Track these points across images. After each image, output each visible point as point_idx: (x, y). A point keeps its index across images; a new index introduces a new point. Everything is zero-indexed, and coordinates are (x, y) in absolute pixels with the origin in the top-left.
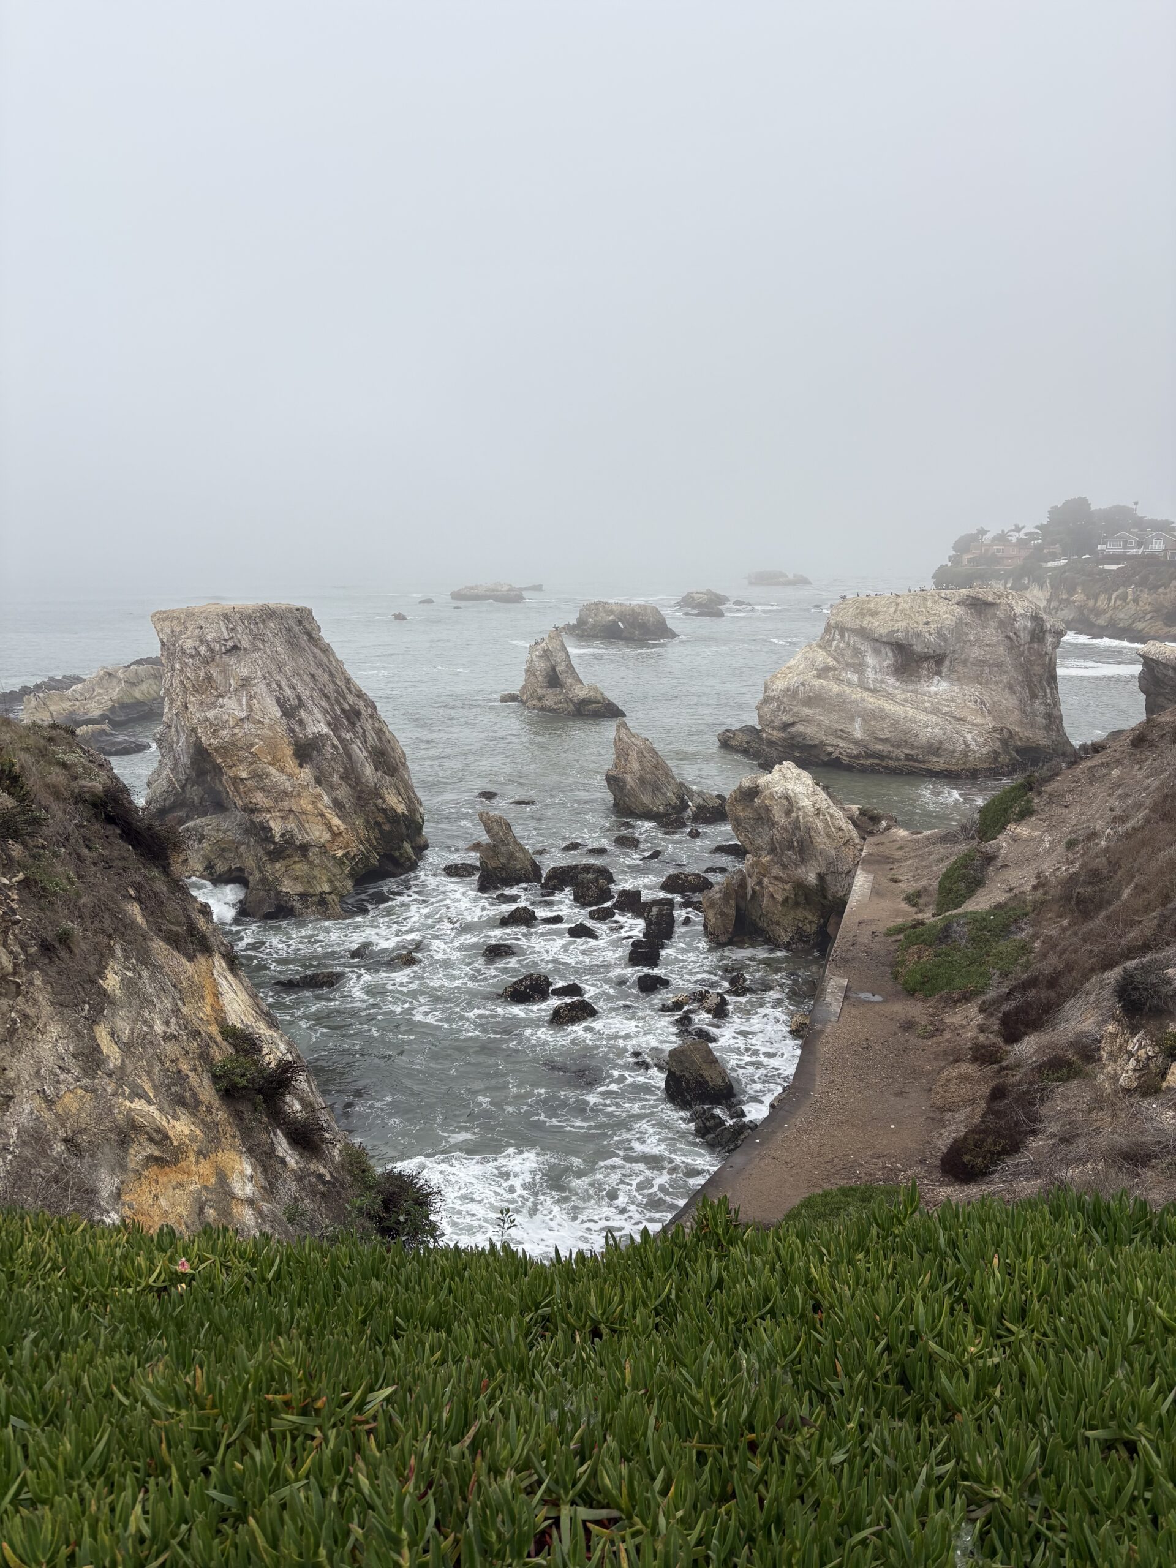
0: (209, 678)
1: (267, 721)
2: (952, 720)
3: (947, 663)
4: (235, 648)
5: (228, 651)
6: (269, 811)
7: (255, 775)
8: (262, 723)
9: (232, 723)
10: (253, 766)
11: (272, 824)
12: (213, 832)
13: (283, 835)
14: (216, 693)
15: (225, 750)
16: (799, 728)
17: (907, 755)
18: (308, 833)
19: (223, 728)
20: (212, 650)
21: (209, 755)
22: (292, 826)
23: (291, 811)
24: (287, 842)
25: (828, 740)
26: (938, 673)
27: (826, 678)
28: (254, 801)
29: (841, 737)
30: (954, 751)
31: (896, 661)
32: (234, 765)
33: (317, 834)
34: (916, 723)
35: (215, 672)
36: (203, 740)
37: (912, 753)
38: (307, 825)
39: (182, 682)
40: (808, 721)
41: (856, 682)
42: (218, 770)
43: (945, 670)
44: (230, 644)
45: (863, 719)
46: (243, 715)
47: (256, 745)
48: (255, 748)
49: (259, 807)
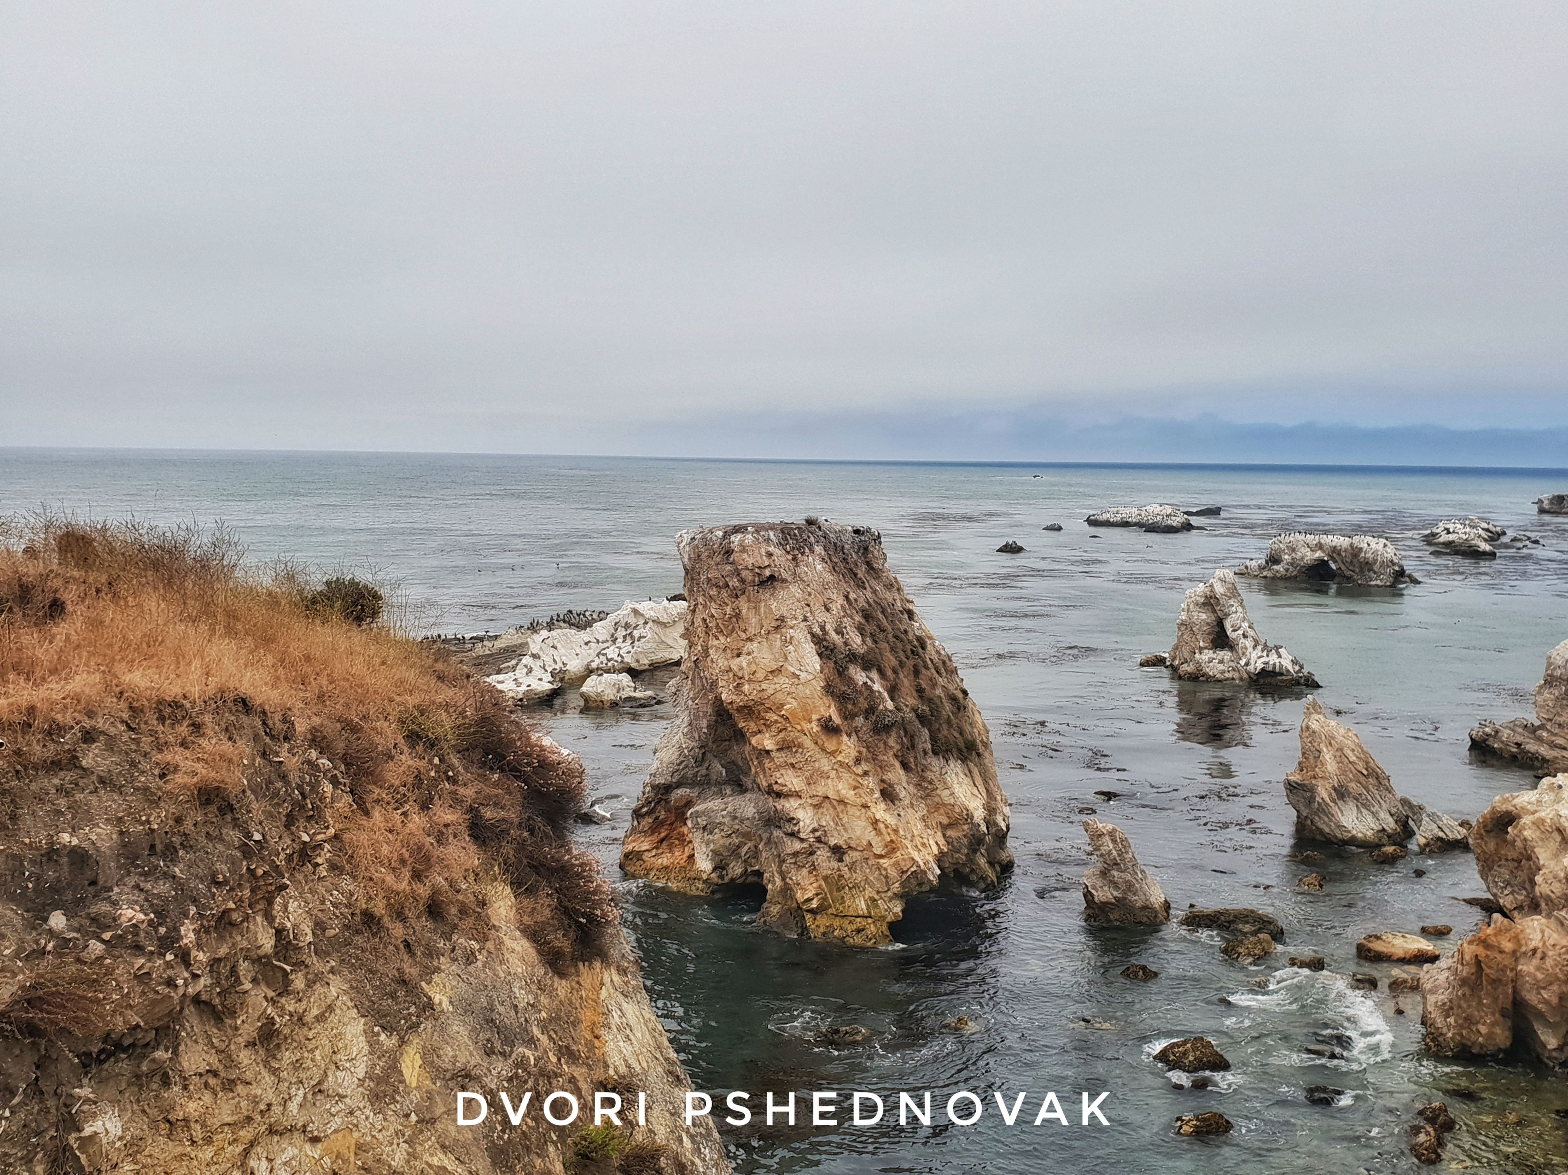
0: (737, 616)
1: (803, 675)
4: (772, 578)
5: (762, 583)
6: (798, 795)
7: (785, 747)
8: (798, 677)
9: (760, 675)
10: (782, 735)
11: (800, 814)
12: (727, 821)
13: (813, 831)
14: (744, 636)
15: (749, 710)
18: (846, 830)
19: (748, 682)
20: (743, 581)
21: (730, 716)
22: (827, 820)
23: (827, 798)
24: (819, 840)
28: (781, 781)
32: (760, 732)
33: (858, 833)
35: (745, 609)
36: (723, 697)
38: (845, 819)
39: (704, 620)
42: (740, 736)
44: (767, 573)
46: (775, 665)
47: (788, 706)
48: (787, 710)
49: (785, 789)
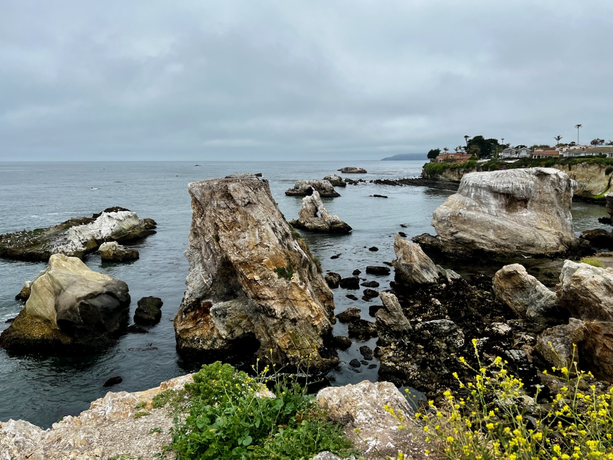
0: (235, 222)
1: (271, 246)
2: (536, 229)
3: (529, 202)
4: (249, 203)
5: (246, 205)
6: (272, 299)
7: (264, 278)
8: (268, 247)
9: (251, 247)
10: (263, 273)
11: (275, 307)
12: (232, 311)
13: (282, 314)
14: (239, 230)
15: (246, 263)
16: (460, 234)
17: (517, 247)
18: (297, 312)
19: (245, 250)
20: (236, 205)
21: (235, 266)
22: (288, 308)
23: (287, 299)
24: (285, 317)
25: (476, 240)
26: (526, 207)
27: (471, 210)
28: (263, 293)
29: (483, 239)
30: (541, 244)
31: (506, 202)
32: (251, 272)
33: (303, 312)
34: (521, 231)
35: (239, 218)
36: (232, 258)
37: (519, 245)
38: (296, 307)
40: (465, 231)
41: (487, 212)
43: (528, 205)
44: (247, 201)
45: (494, 230)
46: (258, 242)
47: (265, 260)
48: (265, 262)
49: (266, 297)
